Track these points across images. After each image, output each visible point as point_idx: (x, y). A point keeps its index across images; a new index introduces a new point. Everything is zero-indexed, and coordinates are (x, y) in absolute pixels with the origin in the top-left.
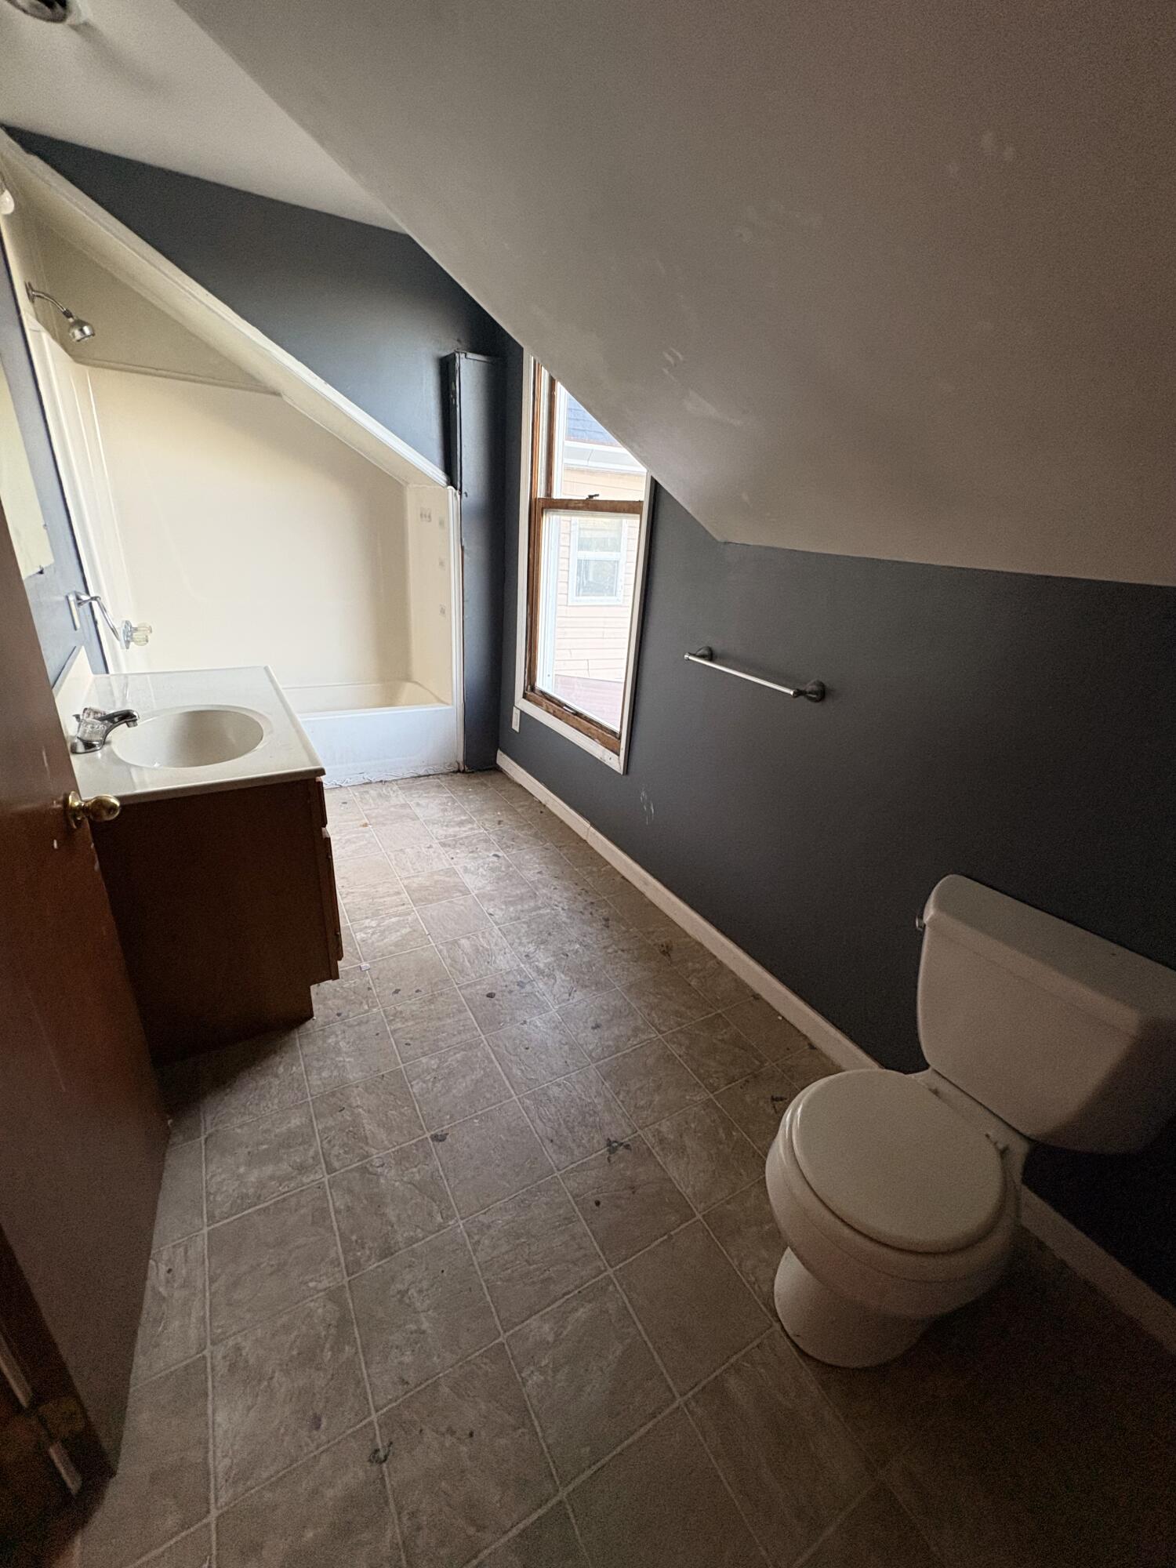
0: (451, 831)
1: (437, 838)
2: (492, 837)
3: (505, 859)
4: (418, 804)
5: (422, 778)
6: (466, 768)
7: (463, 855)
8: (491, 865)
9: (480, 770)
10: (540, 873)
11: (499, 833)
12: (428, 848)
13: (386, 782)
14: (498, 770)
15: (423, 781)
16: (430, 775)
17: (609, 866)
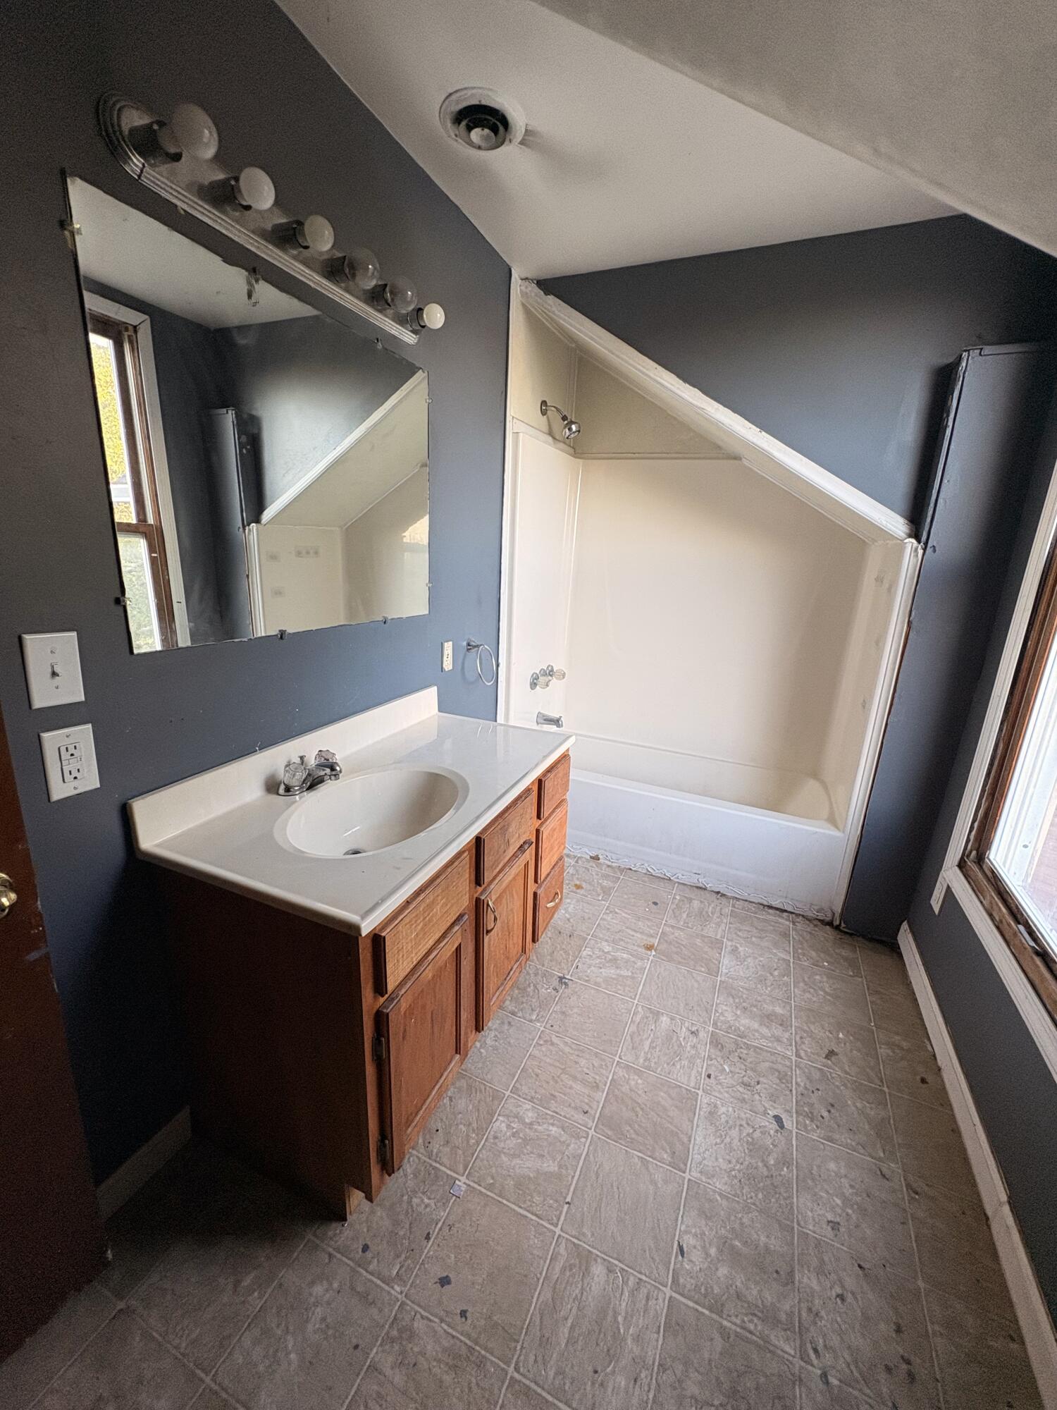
0: (745, 1022)
1: (715, 1024)
2: (798, 1078)
3: (789, 1141)
4: (734, 950)
5: (770, 911)
6: (843, 925)
7: (729, 1081)
8: (757, 1134)
9: (864, 937)
10: (835, 1225)
11: (817, 1075)
12: (692, 1033)
13: (723, 895)
14: (894, 949)
15: (771, 916)
16: (786, 911)
17: (1014, 1346)
